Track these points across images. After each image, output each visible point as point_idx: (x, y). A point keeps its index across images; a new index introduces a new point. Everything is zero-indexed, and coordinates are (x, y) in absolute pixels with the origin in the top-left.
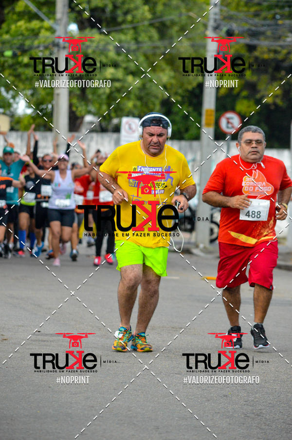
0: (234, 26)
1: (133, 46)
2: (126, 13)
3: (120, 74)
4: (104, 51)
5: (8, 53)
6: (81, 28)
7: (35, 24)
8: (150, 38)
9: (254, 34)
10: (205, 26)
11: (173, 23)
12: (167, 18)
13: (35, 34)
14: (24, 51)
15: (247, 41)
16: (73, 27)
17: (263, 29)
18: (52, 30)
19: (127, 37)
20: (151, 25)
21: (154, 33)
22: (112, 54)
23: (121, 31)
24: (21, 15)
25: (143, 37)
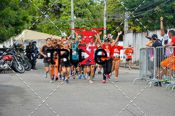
0: (110, 15)
1: (88, 21)
2: (86, 14)
3: (85, 26)
4: (82, 22)
5: (61, 23)
6: (77, 17)
7: (67, 17)
8: (92, 19)
9: (114, 17)
10: (103, 16)
11: (96, 15)
12: (95, 14)
13: (67, 19)
14: (65, 23)
15: (112, 18)
16: (75, 17)
17: (115, 16)
18: (70, 18)
19: (86, 19)
20: (92, 16)
21: (92, 17)
22: (84, 22)
23: (85, 17)
24: (64, 15)
25: (90, 18)
